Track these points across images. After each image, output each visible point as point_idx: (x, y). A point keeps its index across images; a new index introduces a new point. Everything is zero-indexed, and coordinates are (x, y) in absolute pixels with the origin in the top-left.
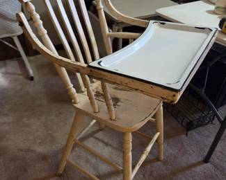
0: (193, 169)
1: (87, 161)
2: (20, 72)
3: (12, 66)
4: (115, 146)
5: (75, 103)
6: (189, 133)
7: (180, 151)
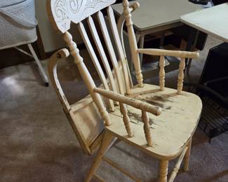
0: (220, 179)
1: (112, 173)
2: (34, 78)
3: (25, 70)
4: (138, 156)
5: (107, 125)
6: (212, 139)
7: (204, 159)
